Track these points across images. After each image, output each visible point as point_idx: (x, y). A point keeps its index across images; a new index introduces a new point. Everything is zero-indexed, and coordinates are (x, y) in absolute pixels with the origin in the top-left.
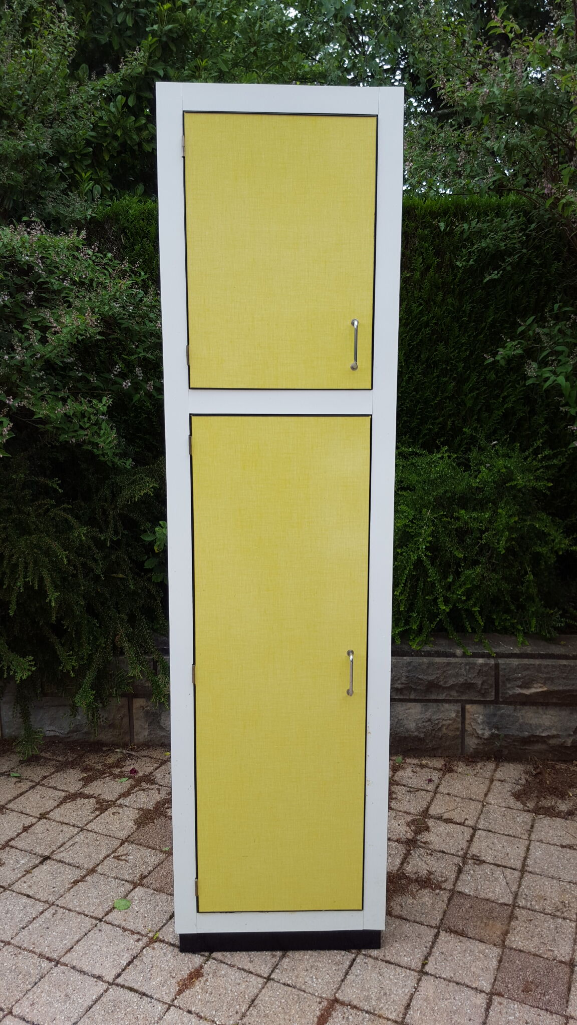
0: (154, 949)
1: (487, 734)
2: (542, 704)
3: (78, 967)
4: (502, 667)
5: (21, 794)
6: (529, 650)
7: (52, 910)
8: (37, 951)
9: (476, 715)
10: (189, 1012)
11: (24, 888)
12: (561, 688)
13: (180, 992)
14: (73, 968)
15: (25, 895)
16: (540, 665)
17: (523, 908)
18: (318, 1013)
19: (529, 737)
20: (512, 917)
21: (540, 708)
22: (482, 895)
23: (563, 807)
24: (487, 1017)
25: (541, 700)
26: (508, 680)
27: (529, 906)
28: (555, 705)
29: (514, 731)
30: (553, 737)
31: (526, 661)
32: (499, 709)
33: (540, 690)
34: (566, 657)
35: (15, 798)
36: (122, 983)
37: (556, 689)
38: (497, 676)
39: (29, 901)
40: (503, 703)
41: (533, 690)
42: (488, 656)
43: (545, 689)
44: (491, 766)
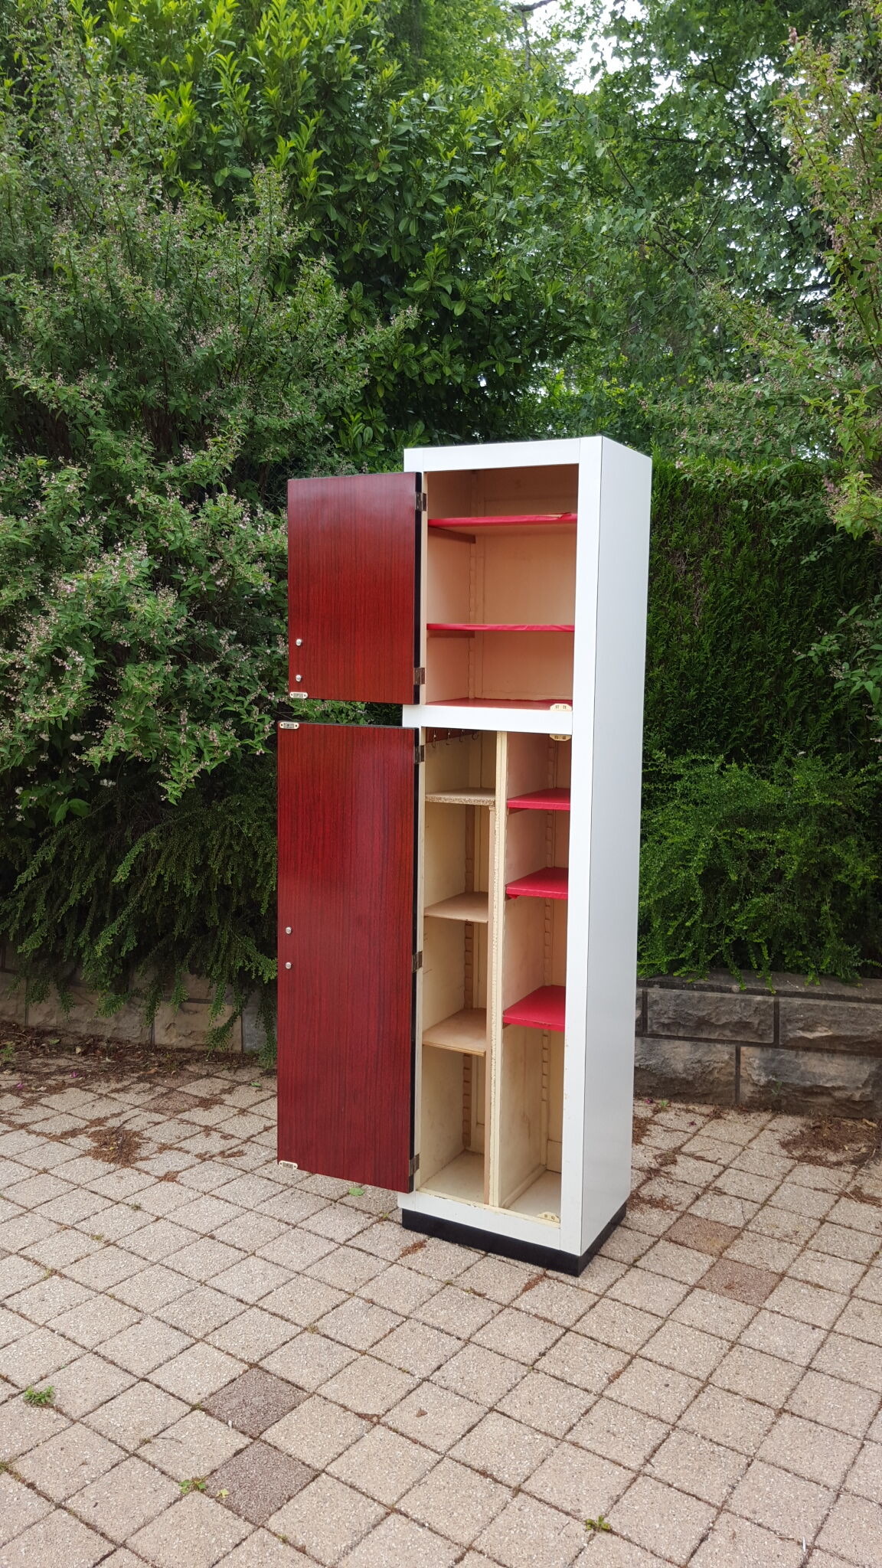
0: (382, 1225)
1: (763, 1080)
2: (828, 1051)
3: (313, 1230)
4: (782, 1006)
5: (262, 1101)
6: (816, 990)
7: (291, 1191)
8: (278, 1217)
9: (752, 1058)
10: (410, 1269)
11: (266, 1173)
12: (848, 1033)
13: (403, 1255)
14: (309, 1231)
16: (825, 1007)
17: (752, 1232)
19: (811, 1087)
20: (737, 1237)
21: (826, 1055)
22: (713, 1218)
23: (833, 1158)
24: (684, 1299)
25: (827, 1047)
26: (789, 1021)
27: (758, 1230)
28: (843, 1053)
29: (794, 1079)
30: (839, 1088)
31: (811, 1001)
32: (779, 1054)
33: (825, 1034)
34: (858, 1000)
35: (256, 1104)
36: (352, 1245)
37: (843, 1034)
38: (776, 1017)
39: (269, 1183)
40: (785, 1046)
41: (817, 1034)
42: (769, 994)
43: (830, 1033)
44: (766, 1116)
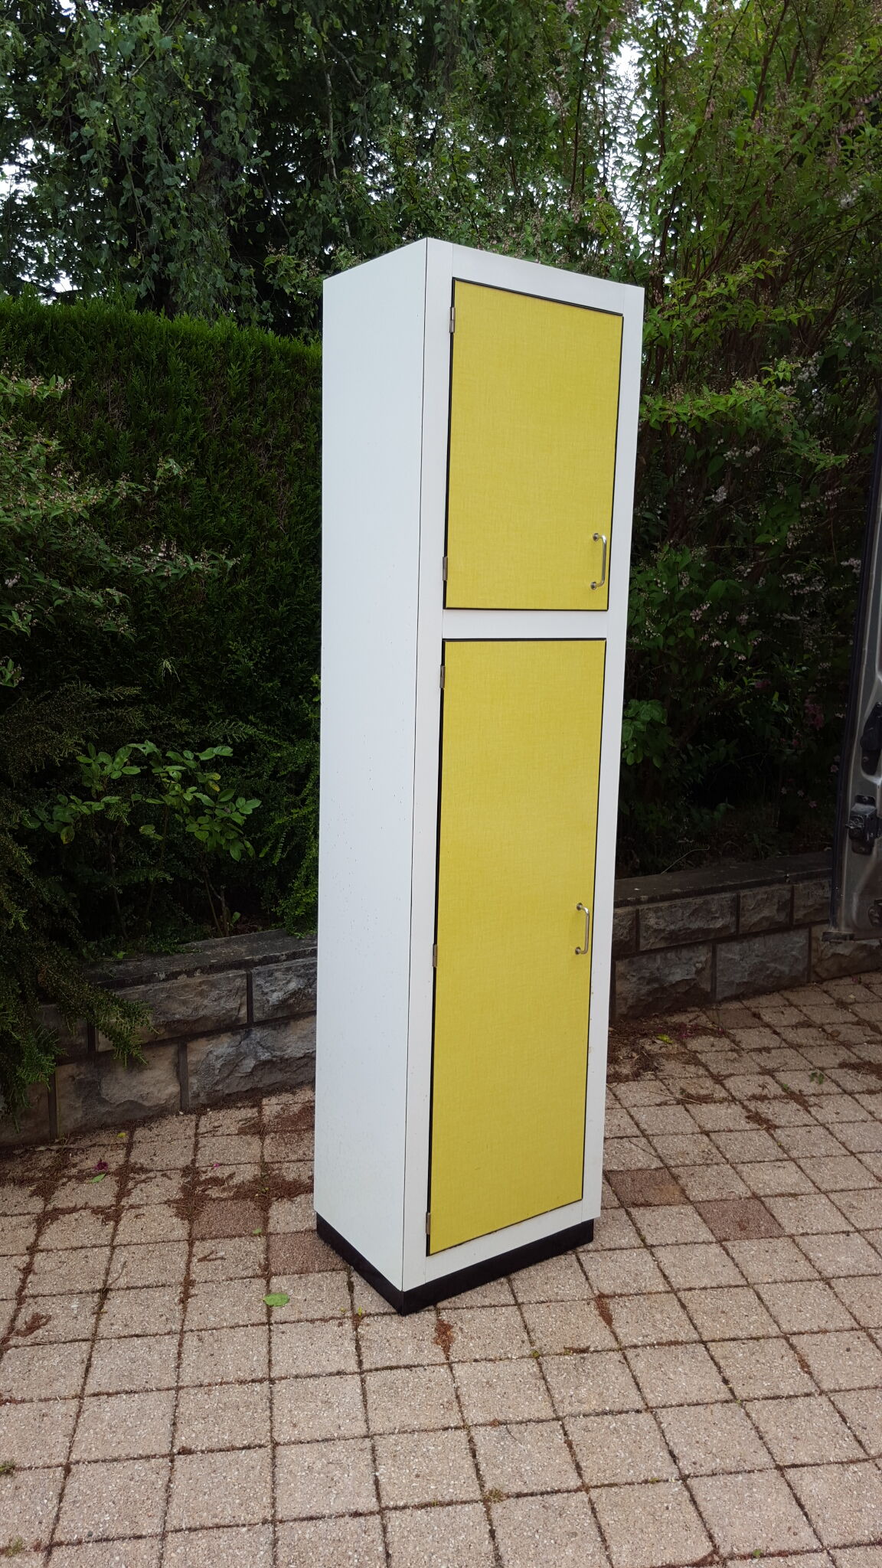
0: (368, 1325)
3: (302, 1371)
7: (191, 1338)
8: (231, 1379)
11: (119, 1330)
13: (446, 1349)
14: (297, 1377)
15: (132, 1336)
17: (676, 1166)
18: (597, 1312)
20: (675, 1178)
22: (633, 1167)
24: (733, 1259)
27: (679, 1163)
36: (373, 1367)
39: (145, 1340)
